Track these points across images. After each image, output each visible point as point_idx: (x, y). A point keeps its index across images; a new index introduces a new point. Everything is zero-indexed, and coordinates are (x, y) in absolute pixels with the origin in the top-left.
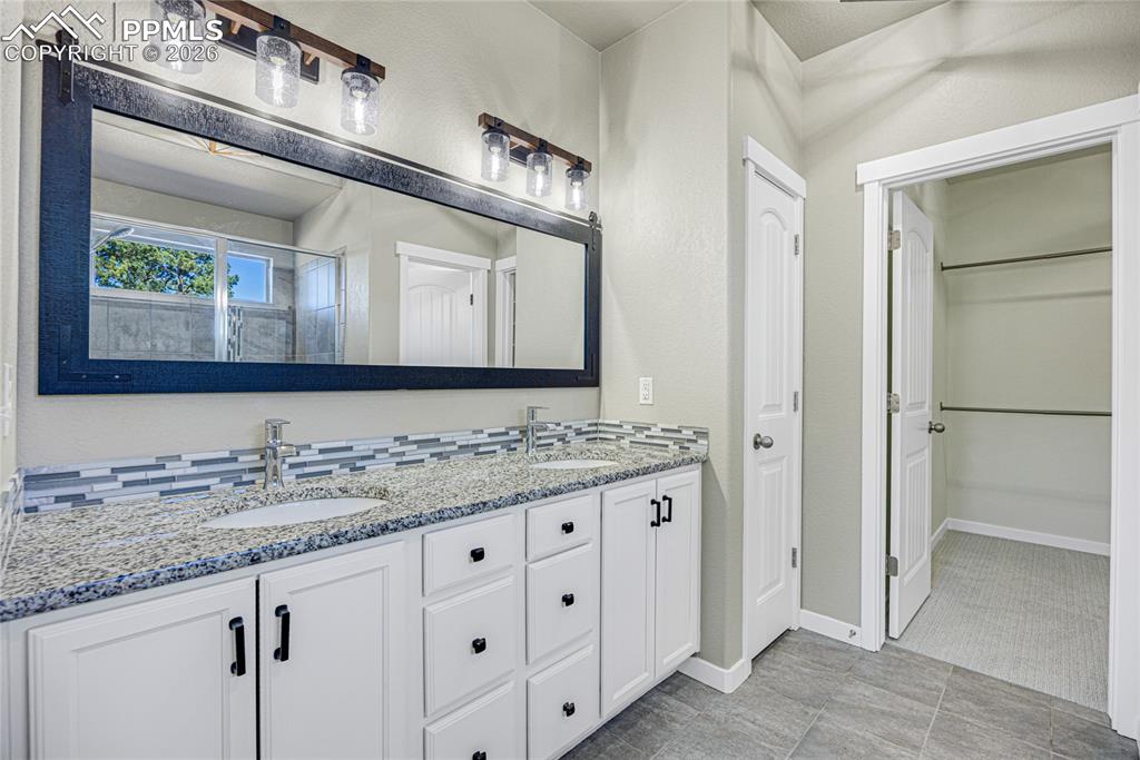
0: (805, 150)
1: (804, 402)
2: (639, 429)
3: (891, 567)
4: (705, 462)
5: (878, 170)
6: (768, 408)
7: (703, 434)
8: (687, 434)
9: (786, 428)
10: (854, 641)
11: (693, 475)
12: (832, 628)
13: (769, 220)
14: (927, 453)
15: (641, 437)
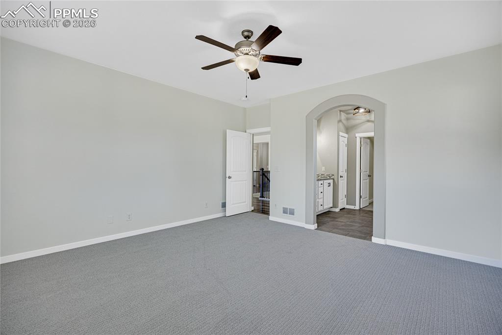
0: (348, 130)
1: (348, 171)
2: (322, 175)
3: (360, 197)
4: (333, 179)
5: (359, 135)
6: (342, 172)
7: (333, 175)
8: (331, 175)
9: (345, 175)
10: (355, 209)
11: (332, 181)
12: (352, 207)
13: (342, 143)
14: (368, 180)
15: (323, 176)
